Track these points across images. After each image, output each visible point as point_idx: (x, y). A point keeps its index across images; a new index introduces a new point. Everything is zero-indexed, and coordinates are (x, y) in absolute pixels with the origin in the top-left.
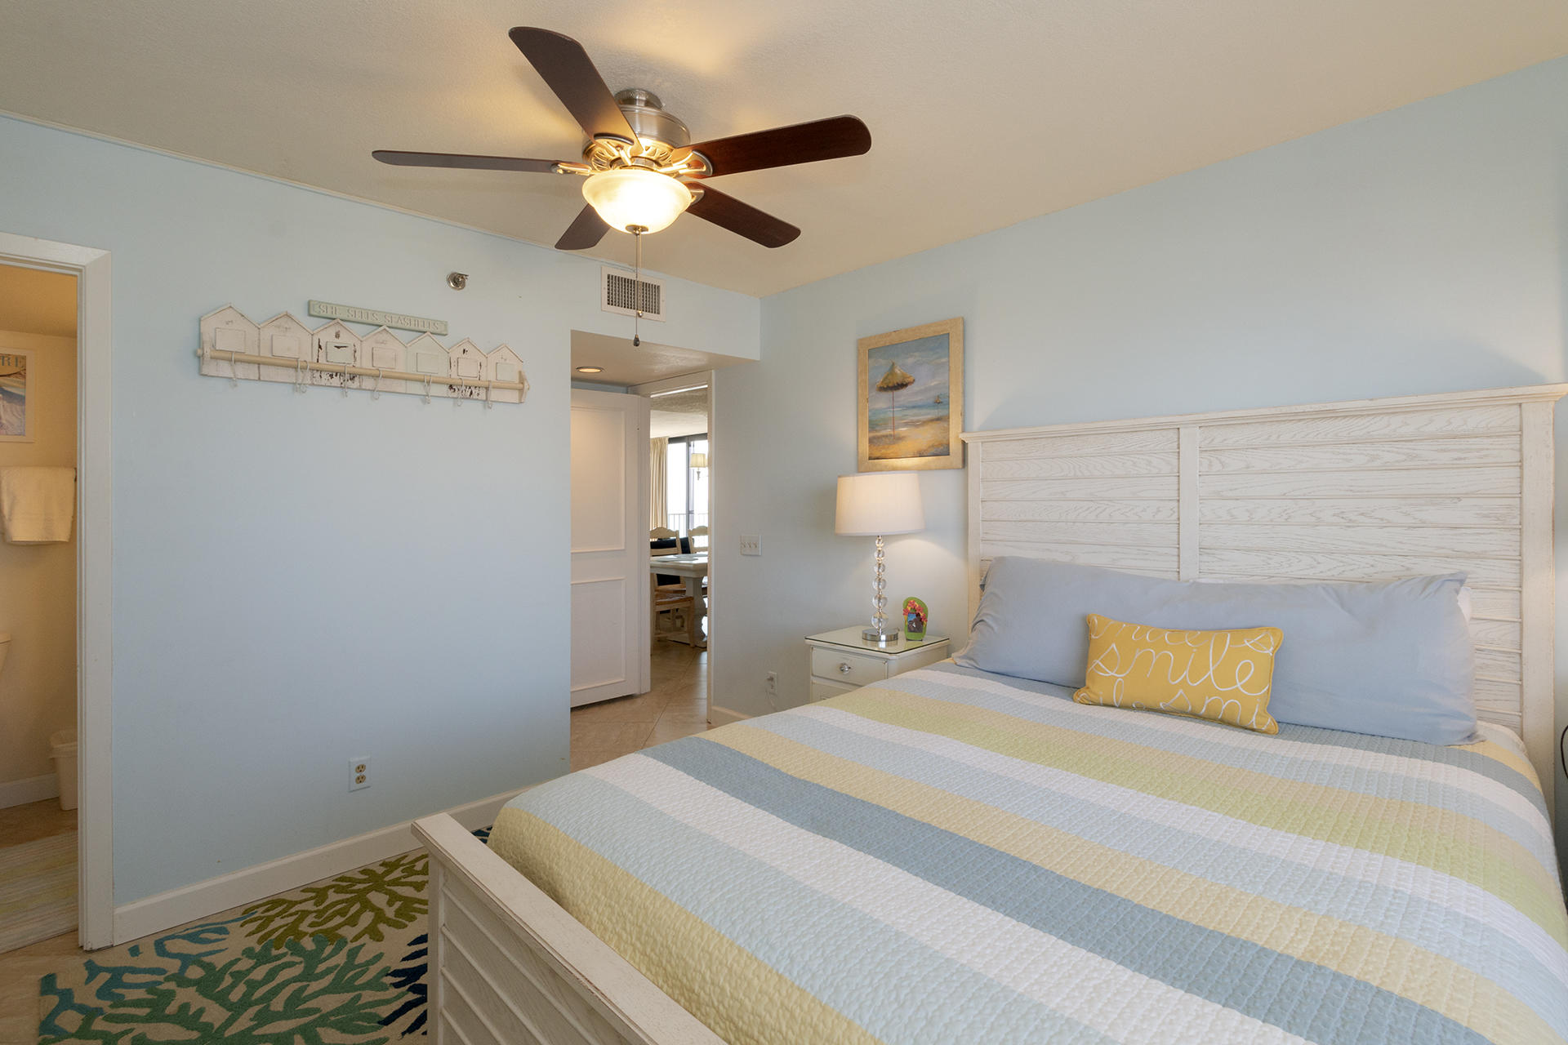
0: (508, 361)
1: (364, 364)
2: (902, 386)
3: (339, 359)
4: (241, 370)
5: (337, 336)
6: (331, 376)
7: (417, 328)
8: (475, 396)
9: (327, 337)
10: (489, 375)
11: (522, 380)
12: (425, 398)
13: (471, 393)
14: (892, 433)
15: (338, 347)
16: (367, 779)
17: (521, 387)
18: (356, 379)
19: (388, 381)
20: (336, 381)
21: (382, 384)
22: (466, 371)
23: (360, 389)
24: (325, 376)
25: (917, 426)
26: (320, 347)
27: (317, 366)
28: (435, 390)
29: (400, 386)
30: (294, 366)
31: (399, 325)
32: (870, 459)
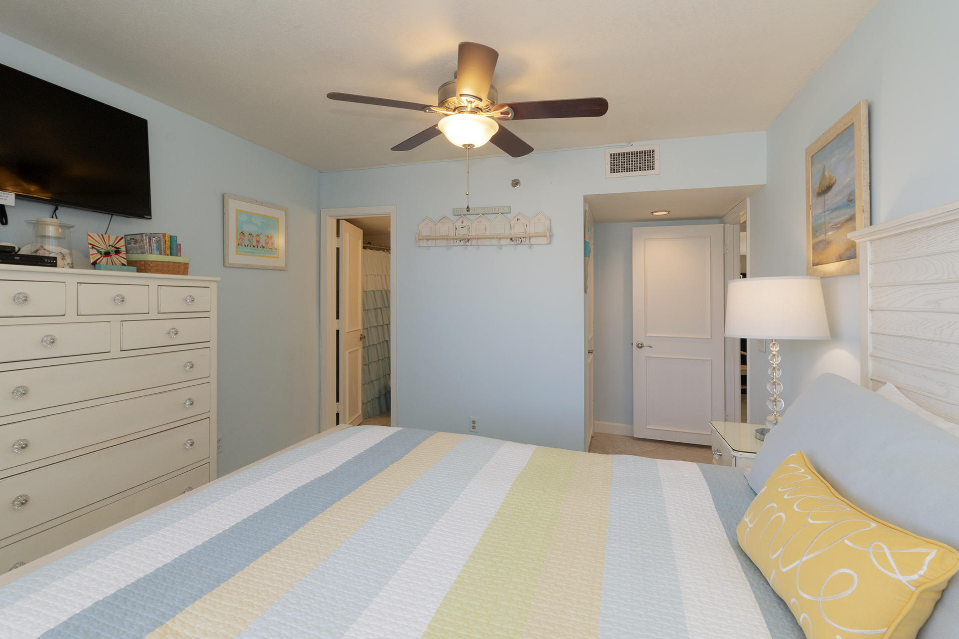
0: (541, 221)
1: (473, 233)
2: (829, 188)
3: (463, 232)
4: (430, 243)
5: (462, 222)
6: (460, 241)
7: (495, 212)
8: (523, 242)
9: (459, 224)
10: (532, 230)
11: (550, 230)
12: (500, 247)
13: (522, 241)
14: (824, 238)
15: (462, 228)
16: (476, 428)
17: (549, 235)
18: (470, 241)
19: (483, 240)
20: (462, 243)
21: (480, 242)
22: (518, 230)
23: (471, 245)
24: (458, 241)
25: (838, 228)
26: (456, 229)
27: (455, 237)
28: (503, 242)
29: (487, 242)
30: (446, 238)
31: (488, 212)
32: (814, 265)
